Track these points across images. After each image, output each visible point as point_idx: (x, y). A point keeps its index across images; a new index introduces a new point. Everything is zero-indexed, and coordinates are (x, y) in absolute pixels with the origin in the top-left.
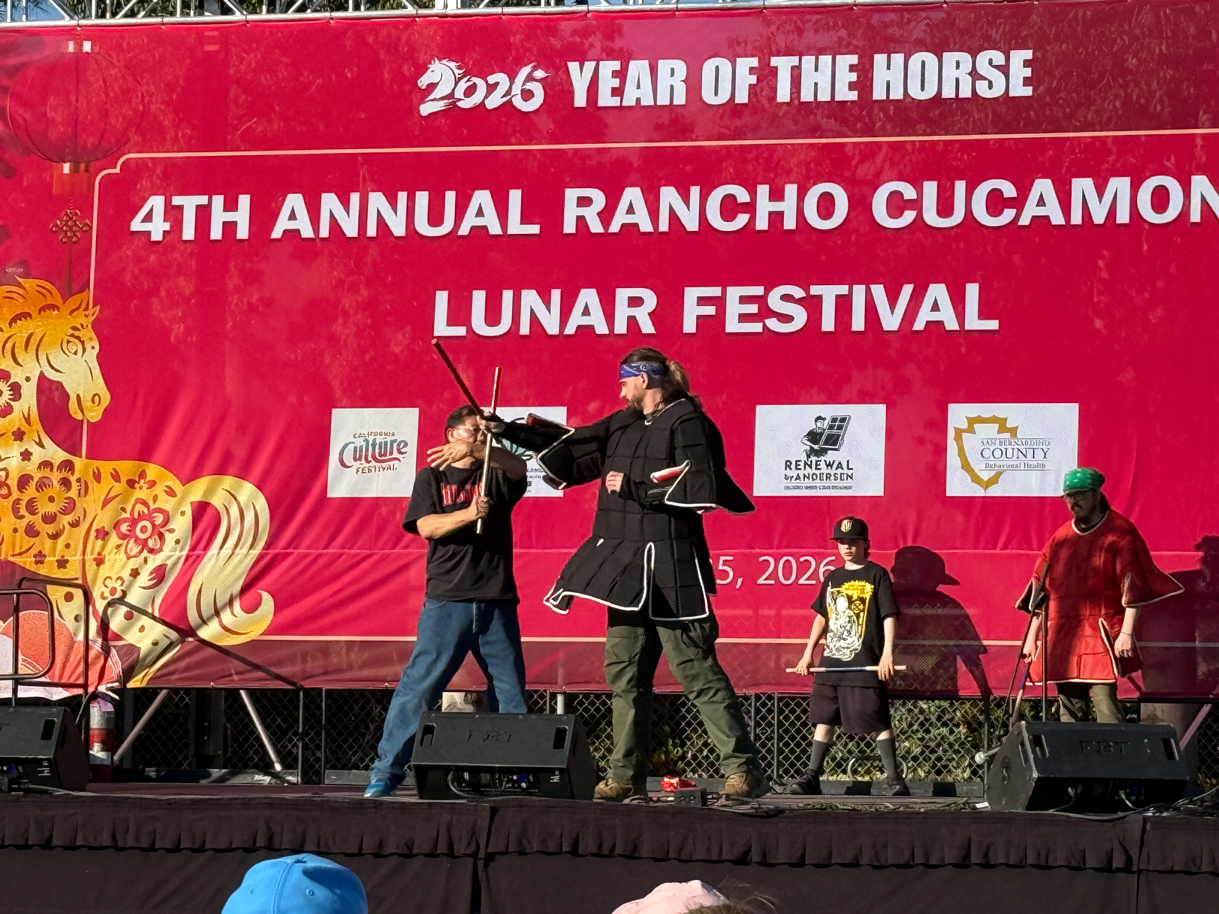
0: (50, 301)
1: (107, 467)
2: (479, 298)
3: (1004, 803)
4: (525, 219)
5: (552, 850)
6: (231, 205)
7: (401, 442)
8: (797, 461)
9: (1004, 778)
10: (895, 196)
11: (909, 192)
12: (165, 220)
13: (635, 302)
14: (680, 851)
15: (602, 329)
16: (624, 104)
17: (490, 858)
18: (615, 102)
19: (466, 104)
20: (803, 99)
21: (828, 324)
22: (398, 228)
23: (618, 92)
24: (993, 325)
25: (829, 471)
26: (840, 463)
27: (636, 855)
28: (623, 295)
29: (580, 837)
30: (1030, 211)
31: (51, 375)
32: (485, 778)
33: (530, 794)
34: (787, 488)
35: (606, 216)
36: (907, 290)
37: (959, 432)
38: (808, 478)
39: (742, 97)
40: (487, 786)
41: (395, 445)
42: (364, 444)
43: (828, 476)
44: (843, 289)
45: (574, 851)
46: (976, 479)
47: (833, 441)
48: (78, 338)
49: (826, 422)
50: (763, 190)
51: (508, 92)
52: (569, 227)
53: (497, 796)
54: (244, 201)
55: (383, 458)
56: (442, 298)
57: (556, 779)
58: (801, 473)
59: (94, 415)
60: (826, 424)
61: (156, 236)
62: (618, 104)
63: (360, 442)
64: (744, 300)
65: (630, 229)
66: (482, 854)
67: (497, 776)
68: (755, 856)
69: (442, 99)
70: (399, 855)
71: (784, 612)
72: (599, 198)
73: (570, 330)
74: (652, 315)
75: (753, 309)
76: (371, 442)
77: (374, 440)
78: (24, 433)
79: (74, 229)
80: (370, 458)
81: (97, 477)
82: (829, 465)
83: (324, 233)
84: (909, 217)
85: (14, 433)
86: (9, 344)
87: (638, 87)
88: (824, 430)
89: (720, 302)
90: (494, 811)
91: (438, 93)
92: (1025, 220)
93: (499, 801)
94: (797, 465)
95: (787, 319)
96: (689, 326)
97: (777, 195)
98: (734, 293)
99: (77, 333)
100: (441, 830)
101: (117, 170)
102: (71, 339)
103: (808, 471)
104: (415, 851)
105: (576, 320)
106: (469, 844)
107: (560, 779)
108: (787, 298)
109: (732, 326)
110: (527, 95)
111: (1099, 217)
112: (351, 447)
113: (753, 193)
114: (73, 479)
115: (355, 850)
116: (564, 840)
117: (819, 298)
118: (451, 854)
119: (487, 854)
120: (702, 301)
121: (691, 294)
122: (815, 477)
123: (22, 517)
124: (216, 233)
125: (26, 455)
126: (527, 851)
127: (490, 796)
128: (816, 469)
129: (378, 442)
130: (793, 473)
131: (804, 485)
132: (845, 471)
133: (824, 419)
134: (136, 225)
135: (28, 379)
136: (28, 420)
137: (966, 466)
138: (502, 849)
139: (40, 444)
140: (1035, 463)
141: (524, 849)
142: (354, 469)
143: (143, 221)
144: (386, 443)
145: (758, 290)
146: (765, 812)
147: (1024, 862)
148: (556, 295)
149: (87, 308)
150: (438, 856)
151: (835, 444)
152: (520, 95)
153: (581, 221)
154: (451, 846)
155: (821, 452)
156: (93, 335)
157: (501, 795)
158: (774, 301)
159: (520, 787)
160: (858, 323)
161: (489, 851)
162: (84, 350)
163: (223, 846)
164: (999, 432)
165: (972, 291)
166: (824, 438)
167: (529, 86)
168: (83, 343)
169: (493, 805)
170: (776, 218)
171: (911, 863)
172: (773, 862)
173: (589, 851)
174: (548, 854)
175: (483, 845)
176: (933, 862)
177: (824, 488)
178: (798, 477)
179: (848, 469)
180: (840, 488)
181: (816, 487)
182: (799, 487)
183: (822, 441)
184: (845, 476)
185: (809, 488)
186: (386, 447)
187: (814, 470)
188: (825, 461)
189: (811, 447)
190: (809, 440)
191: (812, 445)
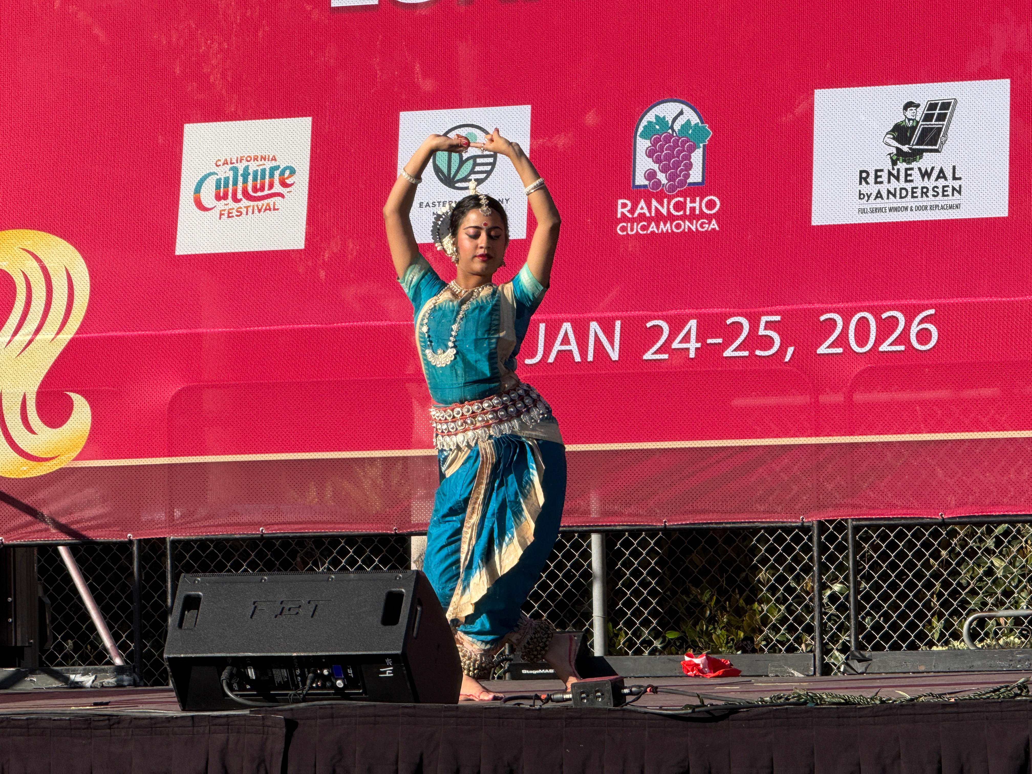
7: (288, 168)
8: (877, 171)
25: (926, 183)
26: (941, 171)
32: (281, 674)
33: (347, 697)
34: (863, 211)
38: (894, 196)
41: (277, 174)
42: (231, 174)
43: (924, 193)
47: (932, 138)
49: (920, 111)
53: (298, 701)
55: (259, 194)
57: (388, 672)
58: (883, 189)
60: (920, 113)
63: (225, 172)
67: (298, 672)
77: (247, 168)
80: (240, 196)
82: (926, 174)
88: (918, 122)
90: (292, 725)
93: (299, 709)
94: (877, 177)
100: (211, 759)
103: (894, 185)
107: (393, 671)
112: (212, 180)
116: (401, 766)
122: (904, 193)
127: (287, 702)
129: (251, 171)
130: (872, 188)
131: (888, 206)
132: (951, 182)
133: (918, 106)
142: (216, 212)
144: (264, 171)
151: (933, 142)
155: (915, 155)
157: (304, 700)
159: (334, 686)
166: (918, 133)
169: (289, 716)
177: (918, 208)
178: (879, 195)
179: (954, 178)
180: (943, 208)
181: (906, 209)
182: (880, 210)
183: (915, 139)
184: (950, 190)
185: (896, 209)
186: (263, 177)
187: (902, 184)
188: (920, 169)
189: (898, 149)
190: (894, 138)
191: (899, 146)
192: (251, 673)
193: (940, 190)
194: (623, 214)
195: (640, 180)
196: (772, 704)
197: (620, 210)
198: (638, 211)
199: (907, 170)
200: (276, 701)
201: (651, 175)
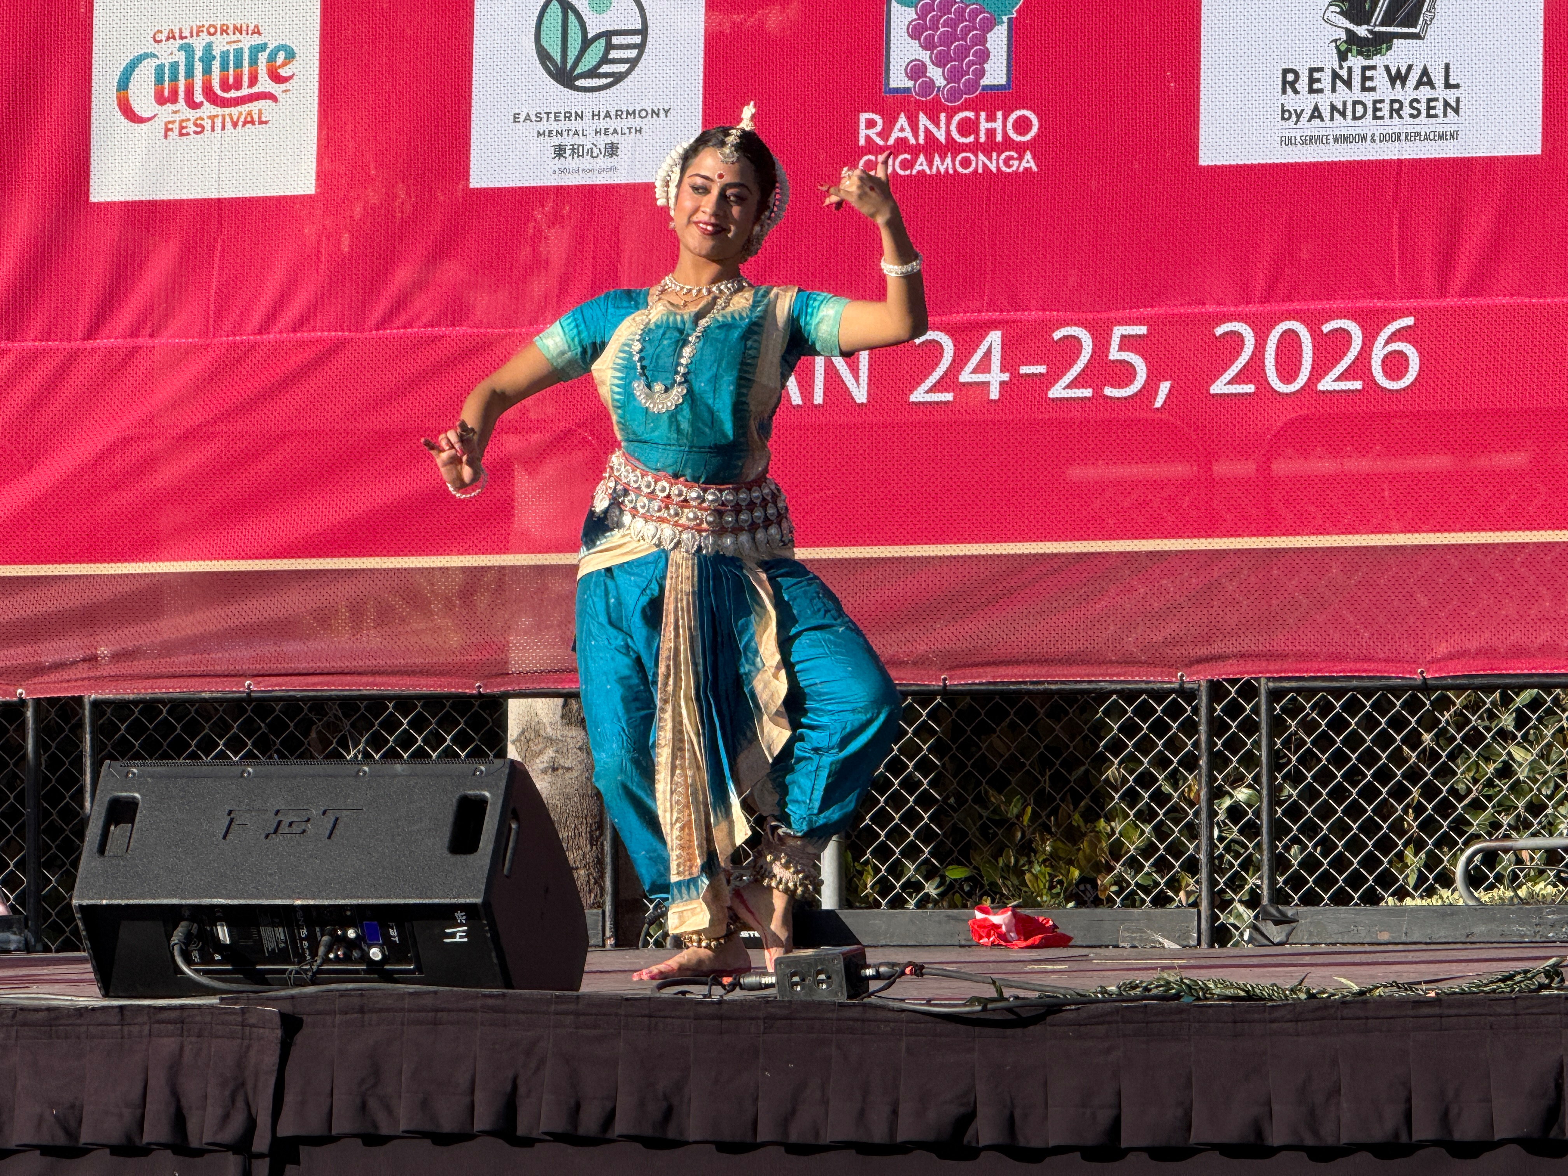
5: (447, 1126)
7: (278, 49)
8: (1312, 70)
14: (786, 1121)
17: (284, 1152)
25: (1398, 93)
26: (1425, 72)
27: (672, 1133)
29: (522, 1090)
32: (273, 936)
33: (389, 977)
34: (1289, 141)
38: (1343, 114)
40: (282, 956)
41: (263, 58)
42: (181, 57)
43: (1396, 109)
45: (506, 1130)
47: (1407, 13)
53: (300, 983)
55: (233, 94)
57: (458, 934)
58: (1324, 102)
63: (170, 54)
66: (261, 1143)
67: (304, 932)
68: (987, 1132)
70: (46, 1150)
71: (1279, 467)
76: (198, 53)
77: (209, 47)
80: (199, 97)
82: (1398, 78)
90: (292, 1025)
93: (306, 997)
94: (1312, 81)
100: (151, 1082)
103: (1343, 95)
104: (85, 1138)
106: (226, 1117)
107: (468, 934)
112: (147, 69)
116: (479, 1096)
118: (180, 1143)
119: (277, 1142)
122: (1360, 109)
126: (384, 1131)
127: (284, 984)
128: (1364, 89)
129: (219, 54)
130: (1304, 101)
131: (1331, 132)
132: (1441, 92)
138: (314, 1126)
141: (375, 1126)
142: (158, 126)
144: (239, 52)
146: (1010, 1010)
150: (145, 1151)
151: (1410, 20)
154: (179, 1121)
155: (1379, 43)
157: (314, 982)
159: (365, 958)
166: (1382, 6)
169: (288, 1008)
171: (1404, 1139)
172: (1036, 1143)
173: (543, 1128)
174: (442, 1139)
175: (263, 1120)
176: (1459, 1134)
177: (1384, 138)
178: (1316, 113)
179: (1448, 86)
180: (1427, 138)
181: (1364, 138)
182: (1319, 139)
183: (1378, 14)
184: (1440, 105)
185: (1346, 139)
186: (239, 65)
187: (1357, 94)
188: (1387, 68)
189: (1348, 31)
190: (1342, 13)
191: (1352, 27)
192: (223, 934)
193: (1423, 107)
194: (868, 138)
195: (898, 79)
196: (1120, 998)
197: (863, 132)
198: (896, 134)
199: (1364, 69)
200: (266, 982)
201: (916, 71)
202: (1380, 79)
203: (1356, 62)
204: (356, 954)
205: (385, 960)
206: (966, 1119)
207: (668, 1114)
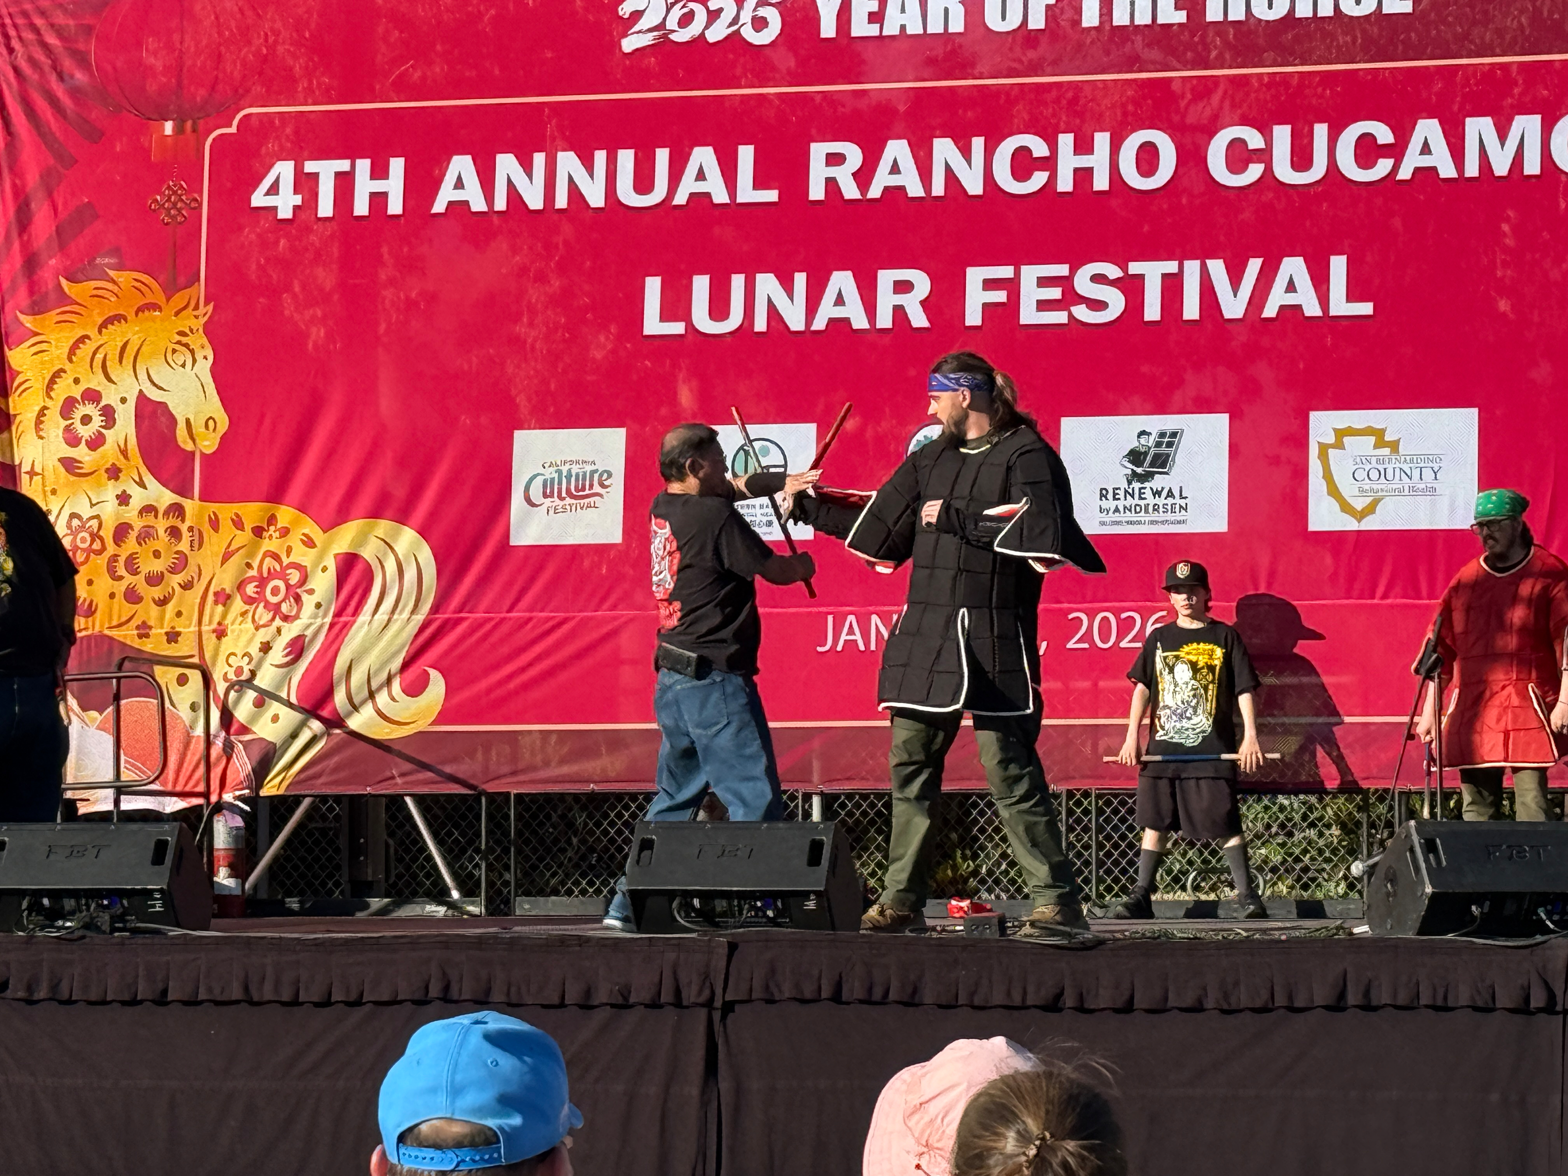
0: (150, 299)
1: (226, 511)
2: (701, 285)
3: (1389, 927)
4: (759, 183)
5: (808, 995)
6: (379, 172)
7: (605, 471)
8: (1115, 489)
9: (1388, 894)
10: (1236, 144)
11: (1254, 140)
12: (296, 191)
13: (903, 287)
14: (972, 994)
15: (860, 322)
16: (885, 33)
17: (728, 1008)
18: (873, 30)
19: (682, 36)
20: (1116, 23)
21: (1152, 311)
22: (595, 197)
23: (876, 17)
24: (1366, 308)
25: (1157, 500)
26: (1170, 491)
27: (917, 1001)
28: (886, 278)
29: (844, 979)
30: (1412, 161)
31: (154, 395)
32: (721, 905)
33: (779, 925)
34: (1103, 524)
35: (863, 177)
36: (1254, 266)
37: (1324, 449)
38: (1130, 510)
39: (1037, 22)
40: (724, 914)
41: (596, 476)
42: (556, 476)
43: (1156, 508)
44: (1171, 267)
45: (836, 998)
46: (1346, 508)
47: (1162, 462)
48: (186, 346)
49: (1152, 438)
50: (1066, 141)
51: (735, 20)
52: (816, 192)
53: (735, 927)
54: (397, 166)
55: (581, 493)
56: (653, 286)
57: (811, 905)
58: (1121, 504)
59: (209, 444)
60: (1151, 441)
61: (285, 213)
62: (877, 33)
63: (550, 473)
64: (1044, 282)
65: (894, 193)
66: (718, 1003)
67: (736, 903)
68: (1069, 1000)
69: (650, 30)
70: (613, 1006)
71: (1102, 684)
72: (854, 155)
73: (819, 324)
74: (925, 304)
75: (1055, 293)
76: (565, 474)
77: (569, 471)
78: (120, 470)
79: (179, 205)
80: (564, 494)
81: (215, 524)
82: (1157, 493)
83: (500, 204)
84: (1255, 171)
85: (107, 471)
86: (99, 356)
87: (903, 11)
88: (1150, 448)
89: (1012, 286)
90: (733, 947)
91: (644, 23)
92: (1405, 173)
93: (739, 933)
94: (1115, 494)
95: (1098, 305)
96: (973, 317)
97: (1083, 146)
98: (1030, 273)
99: (184, 340)
100: (664, 973)
101: (233, 129)
102: (177, 347)
103: (1130, 501)
104: (632, 1000)
105: (827, 311)
106: (701, 991)
107: (817, 904)
108: (1099, 279)
109: (1029, 315)
110: (760, 24)
111: (1501, 167)
112: (539, 481)
113: (1053, 146)
114: (184, 528)
115: (556, 1000)
116: (823, 983)
117: (1141, 278)
118: (678, 1003)
119: (725, 1003)
120: (990, 284)
121: (975, 276)
122: (1138, 509)
123: (121, 578)
124: (361, 207)
125: (124, 499)
126: (776, 998)
127: (726, 928)
128: (1141, 498)
129: (574, 474)
130: (1111, 504)
131: (1124, 519)
132: (1177, 500)
133: (1149, 434)
134: (258, 199)
135: (123, 400)
136: (124, 453)
137: (1333, 491)
138: (744, 996)
139: (142, 484)
140: (1423, 486)
141: (772, 994)
142: (544, 508)
143: (268, 193)
144: (585, 474)
145: (1062, 270)
146: (1082, 943)
147: (1416, 1002)
148: (800, 280)
149: (196, 308)
150: (661, 1006)
151: (1163, 465)
152: (749, 25)
153: (831, 184)
154: (678, 992)
155: (1147, 477)
156: (205, 341)
157: (741, 927)
158: (1083, 284)
159: (765, 915)
160: (1191, 310)
161: (728, 998)
162: (194, 361)
163: (385, 998)
164: (1376, 447)
165: (1338, 265)
166: (1149, 459)
167: (762, 12)
168: (192, 352)
169: (730, 939)
170: (1083, 175)
171: (1270, 1006)
172: (1092, 1007)
173: (855, 997)
174: (804, 1001)
175: (719, 991)
176: (1298, 1004)
177: (1150, 523)
178: (1117, 510)
179: (1181, 497)
180: (1171, 523)
181: (1140, 522)
182: (1118, 523)
183: (1147, 462)
184: (1178, 507)
185: (1131, 523)
186: (584, 479)
187: (1136, 501)
188: (1152, 489)
189: (1133, 470)
190: (1130, 462)
191: (1135, 468)
192: (696, 902)
193: (1169, 507)
196: (1131, 938)
199: (1140, 489)
200: (721, 927)
202: (1148, 494)
203: (1136, 485)
204: (760, 914)
205: (775, 917)
206: (1059, 995)
207: (915, 992)
